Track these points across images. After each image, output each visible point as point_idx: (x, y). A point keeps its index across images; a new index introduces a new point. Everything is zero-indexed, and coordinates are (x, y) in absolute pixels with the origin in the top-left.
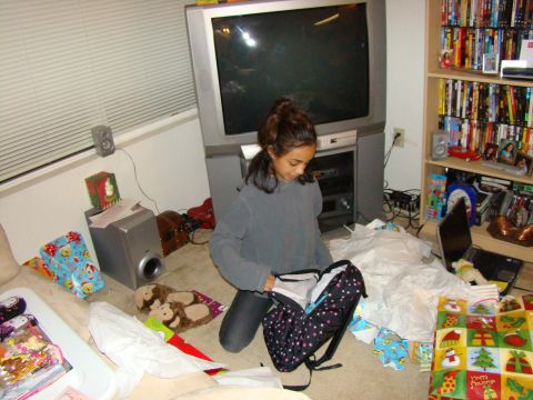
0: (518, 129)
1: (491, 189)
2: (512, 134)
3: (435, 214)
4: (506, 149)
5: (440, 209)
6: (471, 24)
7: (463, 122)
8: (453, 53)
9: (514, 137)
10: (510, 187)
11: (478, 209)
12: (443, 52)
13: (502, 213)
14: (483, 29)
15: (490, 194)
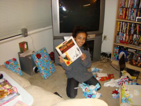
0: (139, 36)
1: (131, 52)
2: (137, 37)
3: (115, 58)
4: (135, 41)
5: (116, 57)
6: (128, 7)
7: (124, 34)
8: (123, 15)
9: (138, 38)
10: (136, 52)
11: (127, 57)
12: (120, 14)
13: (133, 59)
14: (131, 8)
15: (130, 53)
